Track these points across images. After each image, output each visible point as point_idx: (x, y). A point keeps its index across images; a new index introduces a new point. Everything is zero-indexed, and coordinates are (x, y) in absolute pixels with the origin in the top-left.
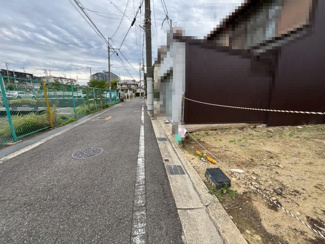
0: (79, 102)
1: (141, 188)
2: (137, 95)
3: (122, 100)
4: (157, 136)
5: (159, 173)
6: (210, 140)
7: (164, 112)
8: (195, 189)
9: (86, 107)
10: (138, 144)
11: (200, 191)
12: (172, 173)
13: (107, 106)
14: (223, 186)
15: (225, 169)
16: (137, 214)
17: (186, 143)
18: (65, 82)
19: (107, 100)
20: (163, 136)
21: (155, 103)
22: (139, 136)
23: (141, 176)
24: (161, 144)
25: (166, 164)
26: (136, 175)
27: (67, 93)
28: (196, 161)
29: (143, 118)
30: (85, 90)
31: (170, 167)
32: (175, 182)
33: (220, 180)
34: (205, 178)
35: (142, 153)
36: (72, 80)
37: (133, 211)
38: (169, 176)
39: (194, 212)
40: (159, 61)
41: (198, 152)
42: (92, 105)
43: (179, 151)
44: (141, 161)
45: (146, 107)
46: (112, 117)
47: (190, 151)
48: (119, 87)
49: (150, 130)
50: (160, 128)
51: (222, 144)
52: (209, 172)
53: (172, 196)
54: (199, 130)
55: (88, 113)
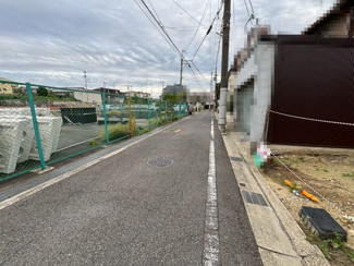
0: (153, 115)
1: (213, 210)
2: (207, 107)
3: (190, 113)
4: (230, 154)
6: (304, 168)
8: (284, 229)
9: (158, 120)
10: (208, 162)
11: (292, 234)
12: (250, 201)
13: (176, 119)
16: (209, 236)
17: (269, 167)
18: (141, 96)
19: (176, 112)
20: (238, 156)
21: (228, 117)
22: (208, 152)
23: (213, 197)
24: (235, 165)
25: (242, 189)
26: (206, 194)
27: (143, 106)
28: (284, 192)
29: (212, 132)
30: (158, 103)
31: (247, 194)
32: (254, 212)
33: (326, 227)
34: (298, 219)
35: (212, 171)
36: (147, 94)
37: (204, 232)
38: (246, 204)
39: (282, 258)
40: (235, 69)
41: (287, 181)
42: (163, 118)
43: (260, 177)
44: (211, 180)
45: (216, 121)
46: (182, 130)
47: (275, 179)
48: (188, 100)
49: (221, 147)
50: (234, 146)
51: (328, 176)
52: (305, 211)
54: (289, 153)
55: (160, 125)
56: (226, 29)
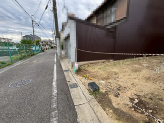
0: (14, 53)
1: (55, 99)
2: (52, 48)
3: (43, 51)
4: (64, 69)
5: (65, 88)
6: (90, 69)
7: (67, 56)
8: (83, 94)
9: (19, 56)
10: (53, 75)
11: (86, 94)
12: (72, 88)
13: (34, 55)
14: (96, 90)
15: (97, 82)
16: (53, 113)
17: (79, 71)
18: (3, 41)
19: (34, 51)
20: (67, 69)
21: (63, 52)
22: (53, 70)
23: (55, 92)
24: (66, 74)
25: (68, 83)
26: (52, 92)
27: (5, 47)
28: (84, 80)
29: (55, 60)
30: (18, 45)
31: (71, 85)
33: (95, 88)
34: (88, 88)
35: (55, 79)
36: (8, 40)
37: (50, 112)
38: (70, 89)
39: (83, 106)
40: (63, 29)
41: (85, 75)
42: (23, 54)
43: (75, 76)
44: (54, 84)
45: (57, 54)
46: (36, 61)
47: (81, 75)
48: (41, 43)
49: (60, 66)
50: (65, 65)
51: (95, 70)
52: (90, 84)
53: (72, 99)
54: (85, 64)
55: (21, 59)
56: (55, 10)
